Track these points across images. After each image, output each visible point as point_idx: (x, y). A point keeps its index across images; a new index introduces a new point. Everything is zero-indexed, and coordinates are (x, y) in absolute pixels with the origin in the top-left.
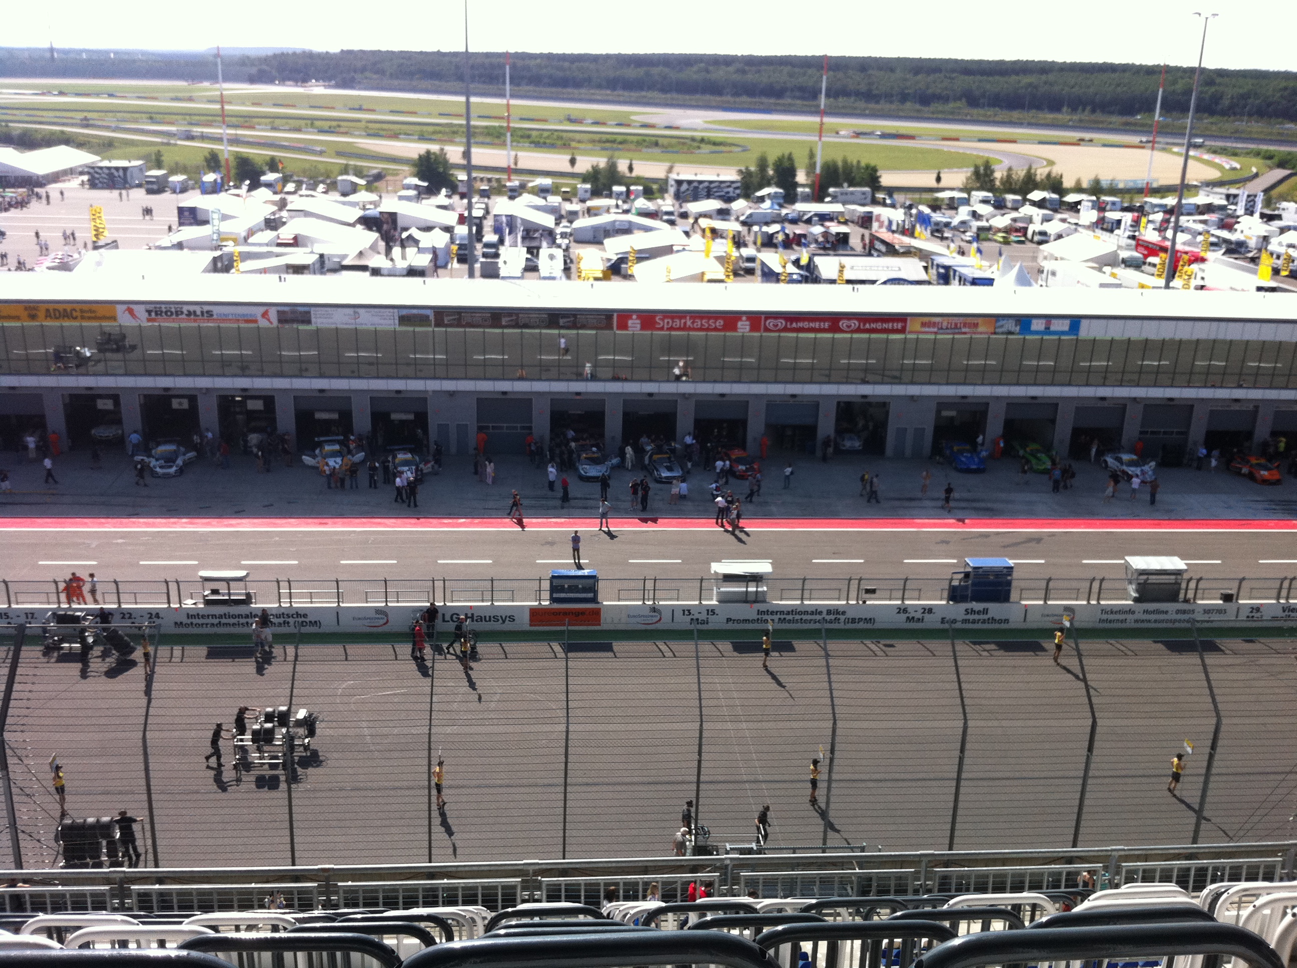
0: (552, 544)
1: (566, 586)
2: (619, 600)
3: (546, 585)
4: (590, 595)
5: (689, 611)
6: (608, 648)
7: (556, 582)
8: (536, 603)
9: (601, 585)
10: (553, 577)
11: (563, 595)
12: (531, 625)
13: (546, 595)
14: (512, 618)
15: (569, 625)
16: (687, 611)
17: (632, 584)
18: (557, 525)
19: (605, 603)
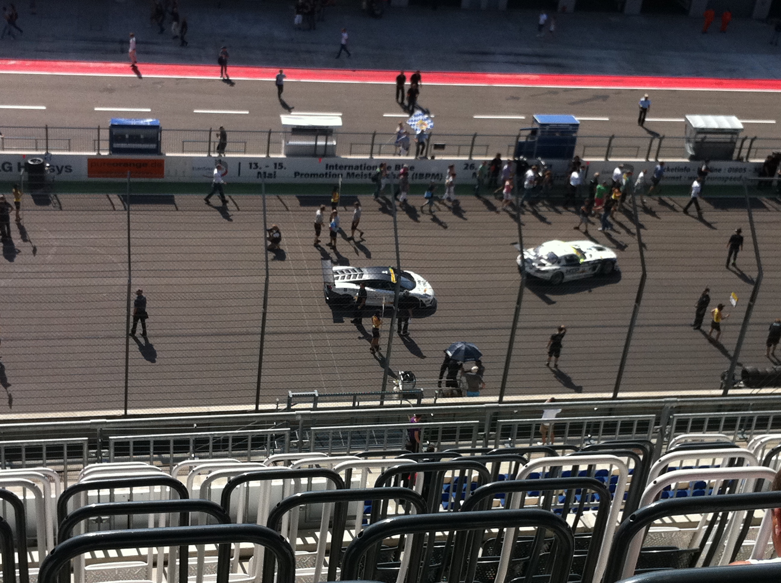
0: (111, 90)
1: (127, 136)
2: (183, 152)
3: (105, 134)
4: (153, 146)
5: (256, 164)
6: (170, 201)
7: (115, 131)
8: (95, 154)
9: (164, 136)
10: (113, 126)
11: (123, 145)
12: (89, 176)
13: (105, 144)
14: (69, 169)
15: (131, 177)
16: (254, 164)
17: (198, 135)
18: (116, 70)
19: (168, 155)
